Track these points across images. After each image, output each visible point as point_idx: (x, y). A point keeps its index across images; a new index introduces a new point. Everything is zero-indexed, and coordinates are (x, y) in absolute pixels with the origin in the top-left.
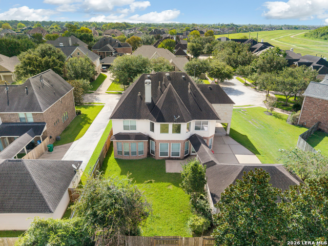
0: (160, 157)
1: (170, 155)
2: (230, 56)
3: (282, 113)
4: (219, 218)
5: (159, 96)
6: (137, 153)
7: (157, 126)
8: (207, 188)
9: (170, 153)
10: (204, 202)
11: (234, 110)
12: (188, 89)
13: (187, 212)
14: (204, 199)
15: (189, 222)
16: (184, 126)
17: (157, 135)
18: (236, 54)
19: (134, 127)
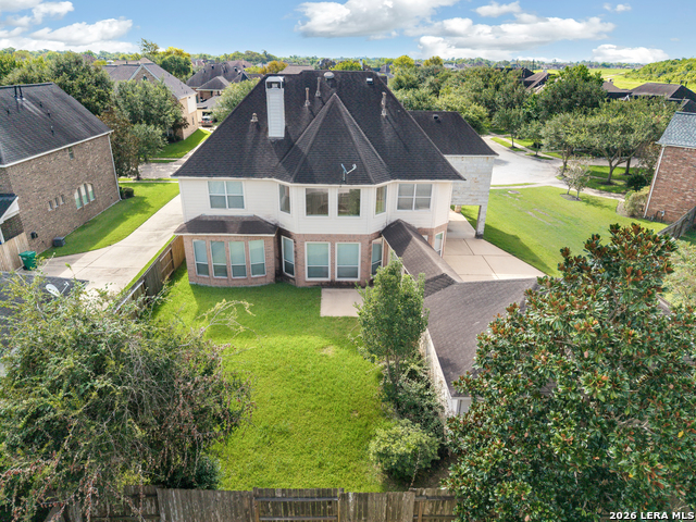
0: (308, 279)
1: (333, 274)
2: (478, 94)
3: (598, 195)
4: (467, 429)
5: (305, 123)
6: (249, 271)
7: (298, 193)
8: (428, 346)
9: (333, 270)
10: (421, 386)
11: (490, 191)
12: (380, 109)
13: (370, 417)
14: (420, 379)
15: (373, 446)
16: (368, 193)
17: (298, 221)
18: (491, 89)
19: (238, 202)
